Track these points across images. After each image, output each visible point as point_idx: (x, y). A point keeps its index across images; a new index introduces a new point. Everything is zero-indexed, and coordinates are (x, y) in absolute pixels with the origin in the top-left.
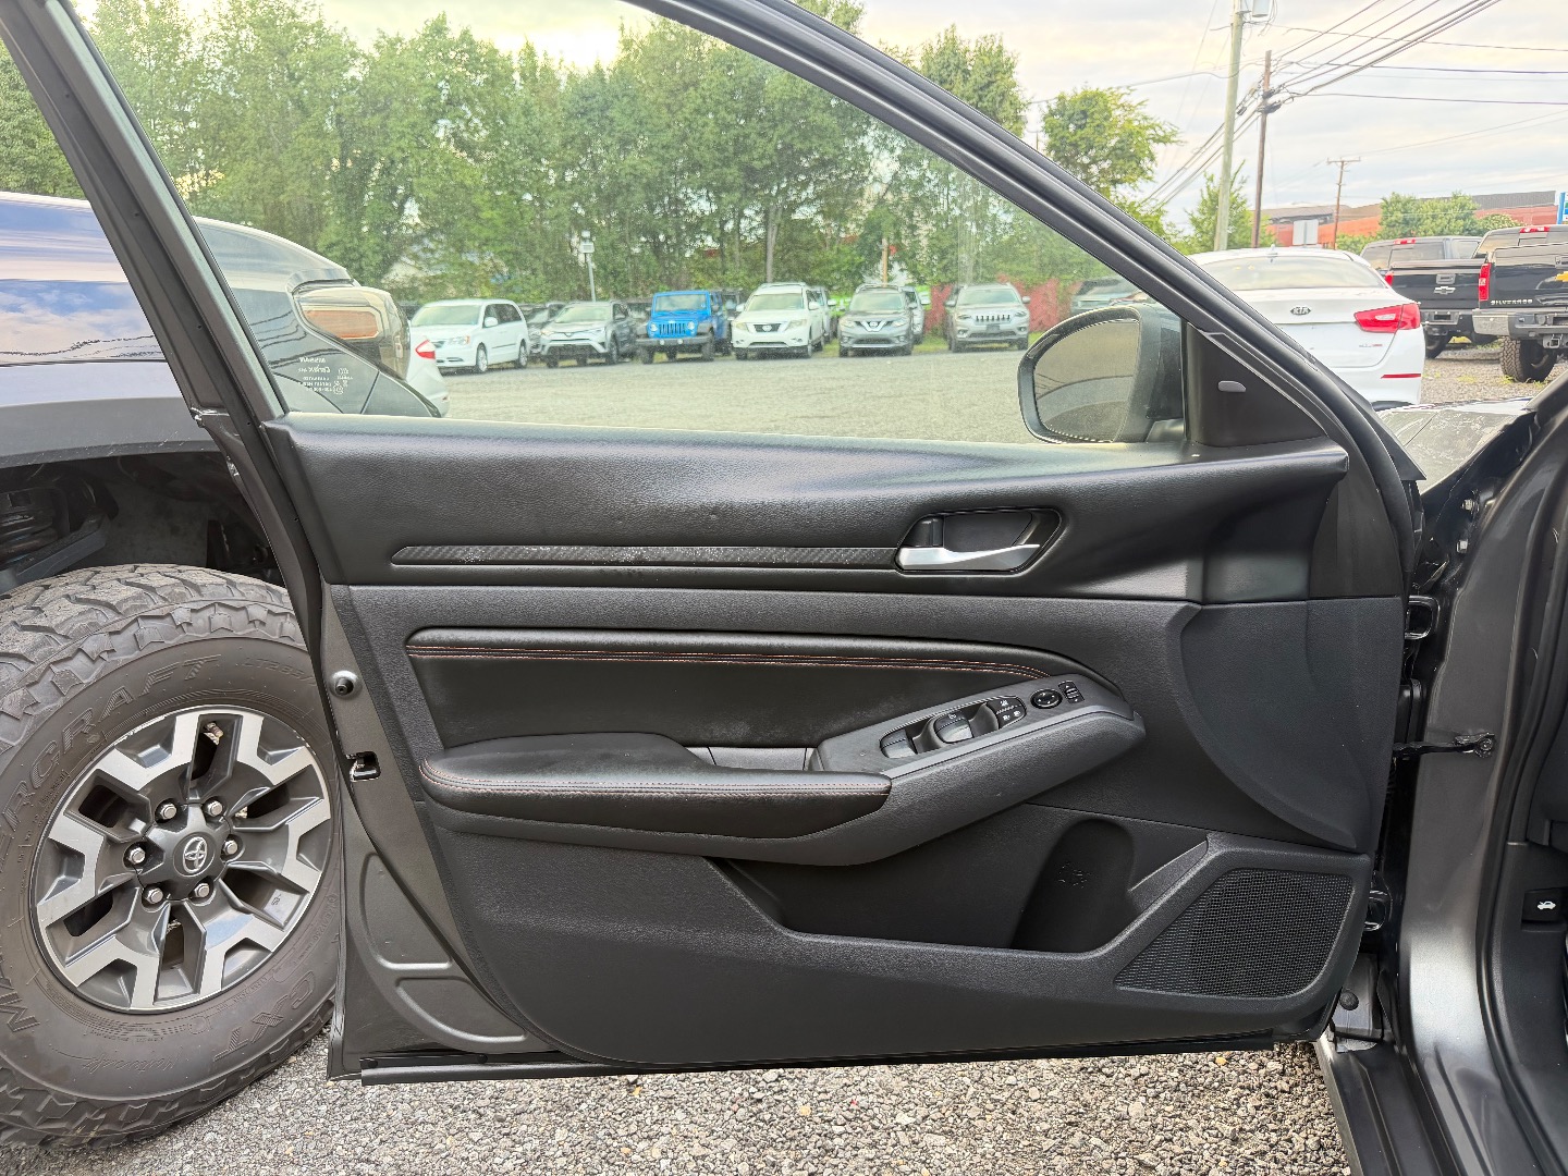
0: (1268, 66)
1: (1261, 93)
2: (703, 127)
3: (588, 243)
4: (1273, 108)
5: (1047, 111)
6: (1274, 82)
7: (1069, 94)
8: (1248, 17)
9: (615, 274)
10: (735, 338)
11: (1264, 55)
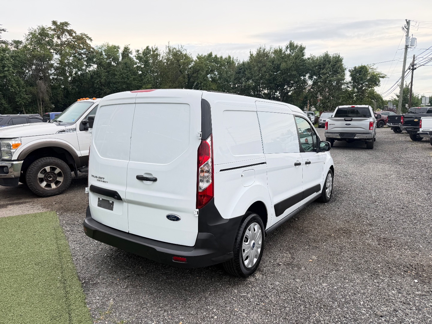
1: (412, 65)
2: (266, 75)
4: (415, 69)
6: (415, 63)
7: (357, 66)
8: (409, 46)
11: (413, 56)
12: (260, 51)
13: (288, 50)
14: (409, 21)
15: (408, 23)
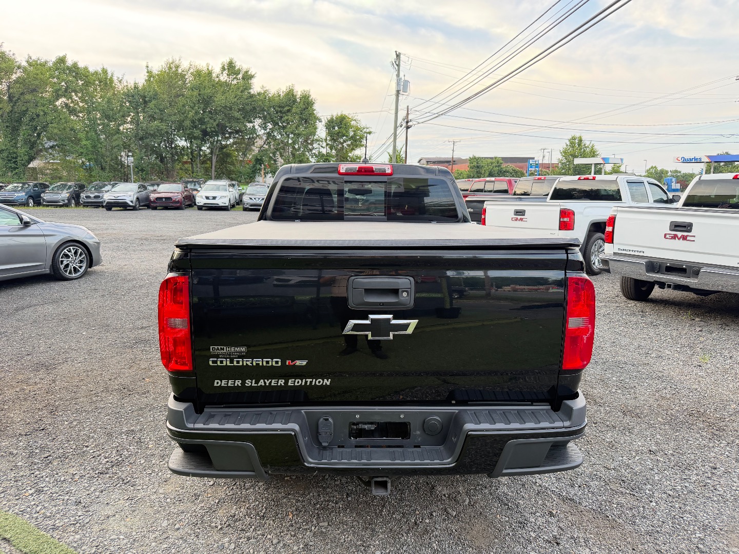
0: (408, 111)
1: (406, 121)
3: (131, 158)
4: (409, 128)
5: (327, 120)
6: (410, 117)
7: (335, 115)
8: (401, 92)
9: (142, 170)
10: (197, 201)
11: (406, 107)
12: (170, 68)
13: (224, 72)
14: (399, 53)
15: (398, 56)
